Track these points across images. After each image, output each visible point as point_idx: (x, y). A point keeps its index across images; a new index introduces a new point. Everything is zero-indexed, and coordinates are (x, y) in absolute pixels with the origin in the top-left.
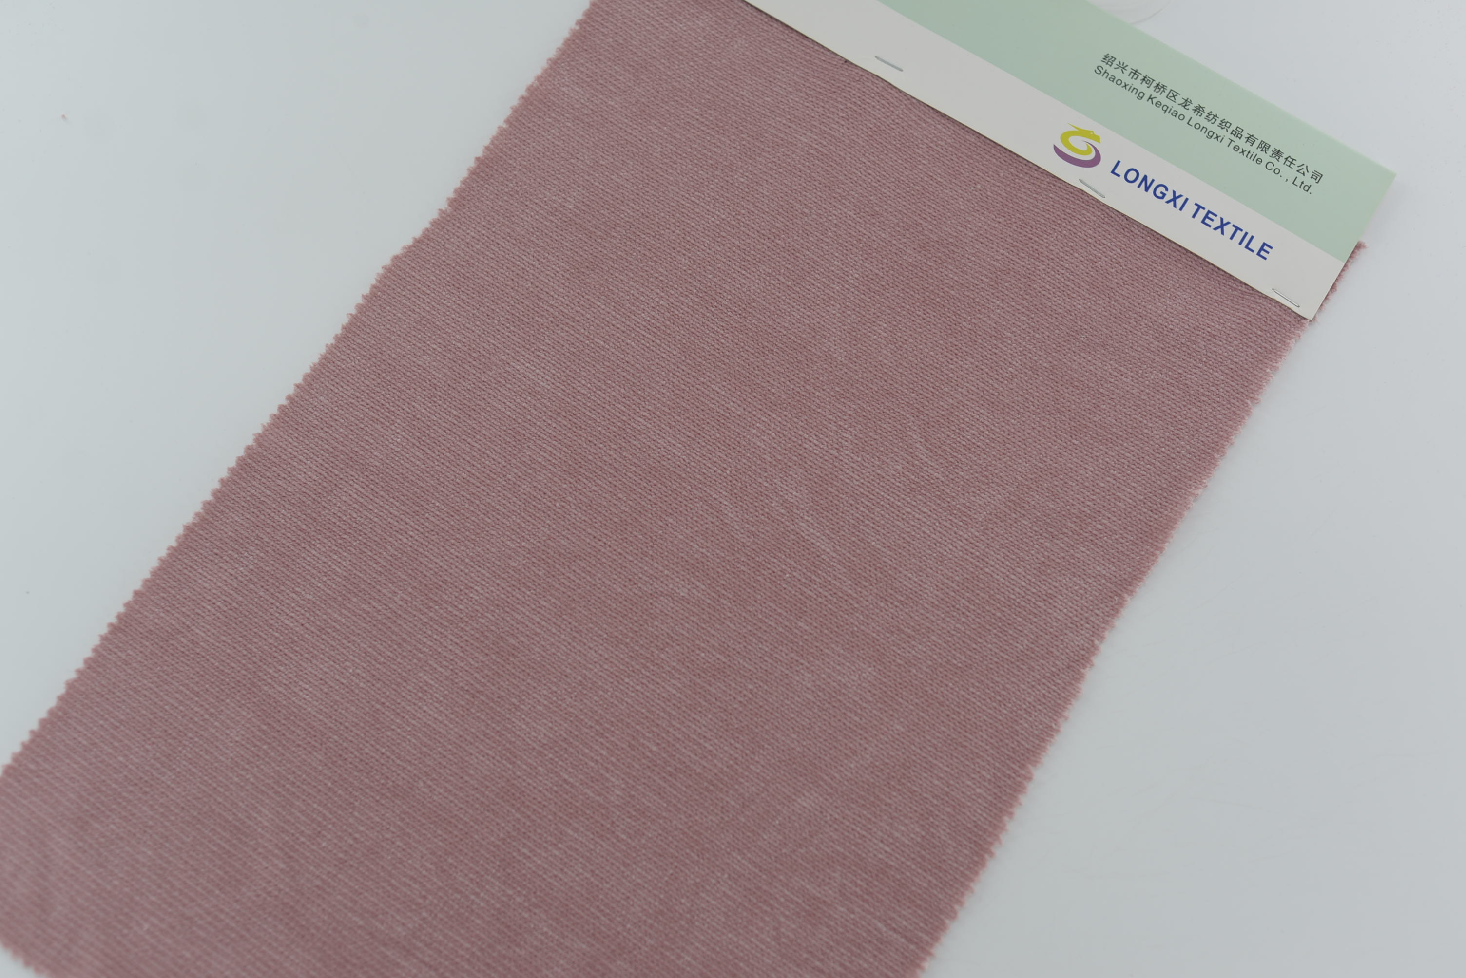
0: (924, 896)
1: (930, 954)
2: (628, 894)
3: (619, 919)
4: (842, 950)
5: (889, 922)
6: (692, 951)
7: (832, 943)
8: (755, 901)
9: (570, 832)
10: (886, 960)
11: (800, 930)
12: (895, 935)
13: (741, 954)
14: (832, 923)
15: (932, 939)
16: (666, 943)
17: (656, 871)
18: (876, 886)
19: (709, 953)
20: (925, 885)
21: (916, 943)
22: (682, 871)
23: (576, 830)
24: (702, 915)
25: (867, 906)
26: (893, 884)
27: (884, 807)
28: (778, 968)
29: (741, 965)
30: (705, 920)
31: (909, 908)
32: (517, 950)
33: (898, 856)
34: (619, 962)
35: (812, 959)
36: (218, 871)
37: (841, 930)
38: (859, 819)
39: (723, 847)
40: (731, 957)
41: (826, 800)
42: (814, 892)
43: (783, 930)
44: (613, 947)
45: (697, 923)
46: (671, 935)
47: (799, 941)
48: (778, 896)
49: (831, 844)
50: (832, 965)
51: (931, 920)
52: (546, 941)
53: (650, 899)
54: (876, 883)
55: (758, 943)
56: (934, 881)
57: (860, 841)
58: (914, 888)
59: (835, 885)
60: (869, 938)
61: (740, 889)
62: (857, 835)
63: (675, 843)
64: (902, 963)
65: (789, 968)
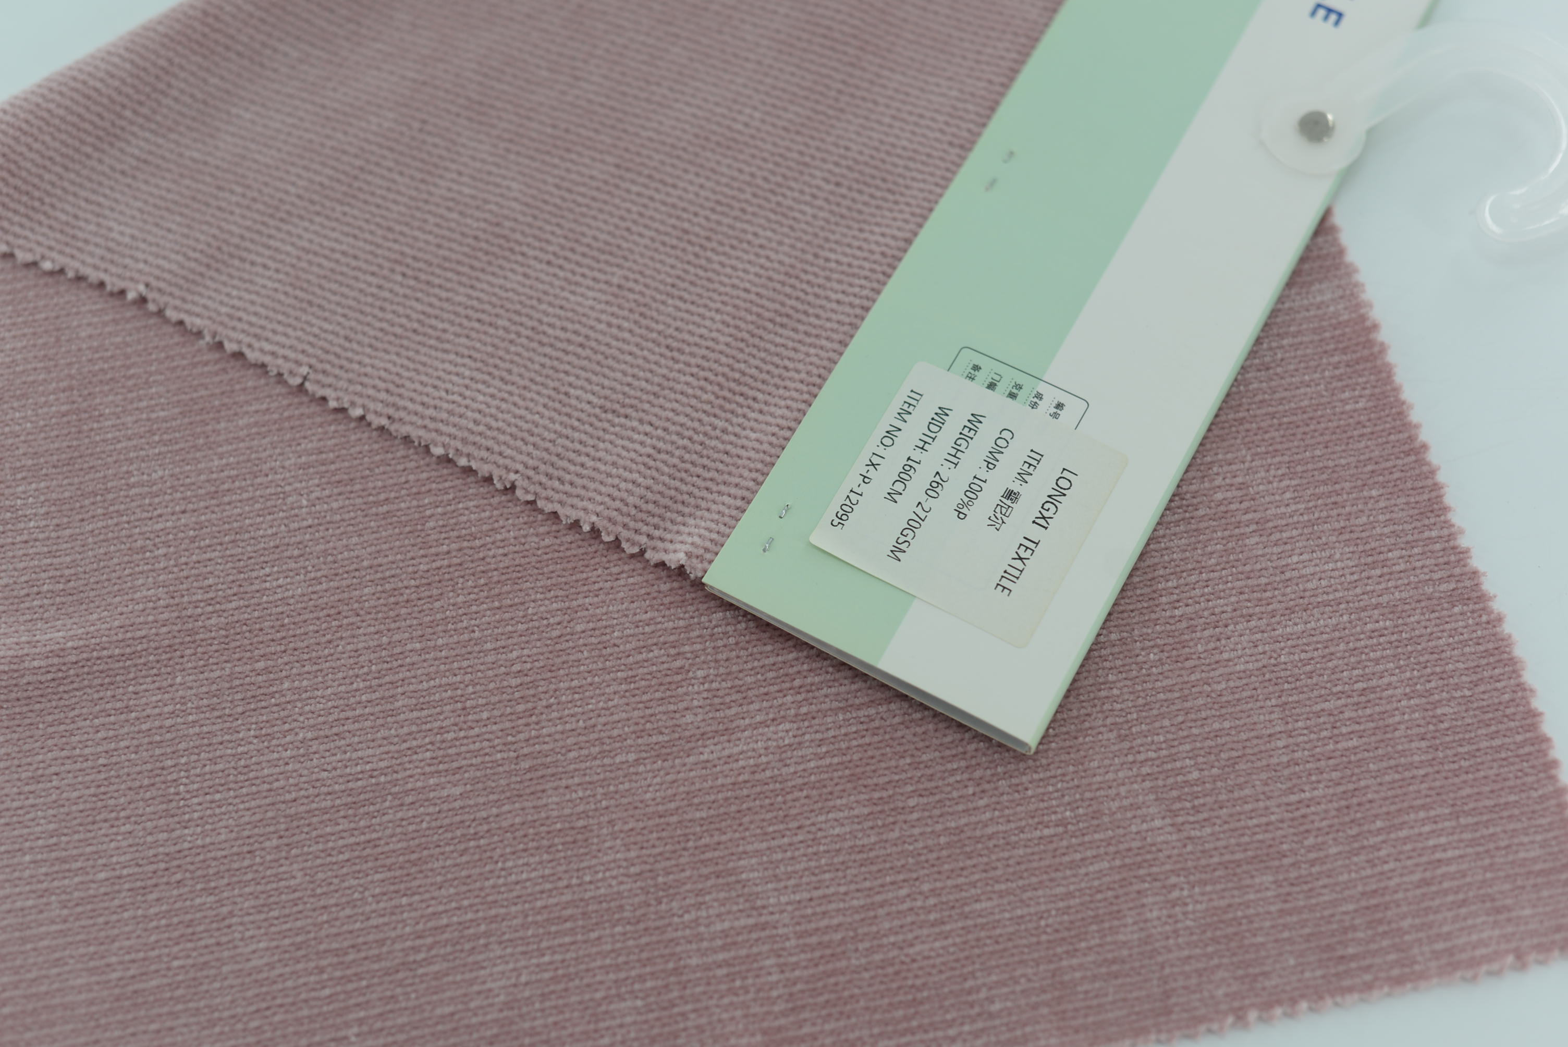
36: (378, 877)
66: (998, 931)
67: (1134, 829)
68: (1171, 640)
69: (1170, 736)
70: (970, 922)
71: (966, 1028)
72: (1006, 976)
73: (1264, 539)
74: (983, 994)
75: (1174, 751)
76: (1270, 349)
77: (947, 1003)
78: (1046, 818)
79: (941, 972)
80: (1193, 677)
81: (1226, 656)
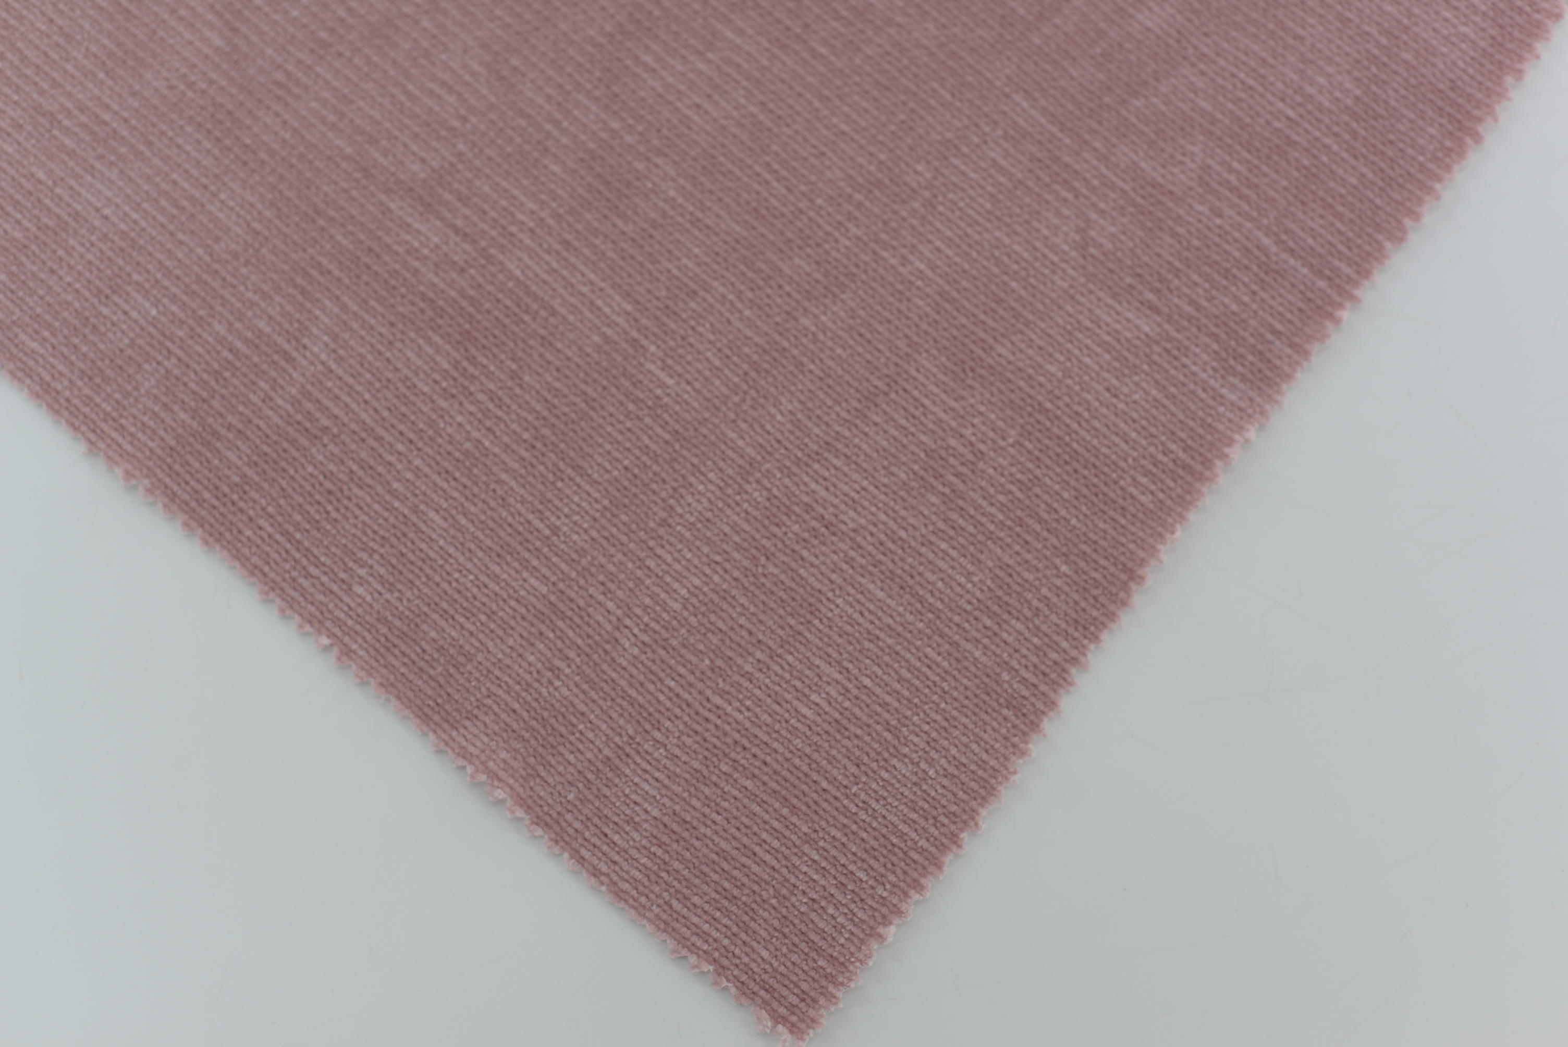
0: (1350, 198)
1: (1352, 298)
2: (824, 149)
3: (803, 188)
4: (1195, 277)
5: (1284, 237)
6: (928, 254)
7: (1178, 264)
8: (1047, 180)
9: (729, 34)
10: (1271, 302)
11: (1123, 238)
12: (1292, 261)
13: (1015, 267)
14: (1181, 231)
15: (1358, 273)
16: (884, 237)
17: (875, 113)
18: (1265, 175)
19: (957, 259)
20: (1353, 181)
21: (1329, 279)
22: (921, 118)
23: (740, 32)
24: (951, 196)
25: (1245, 207)
26: (1296, 174)
27: (1290, 41)
28: (1079, 298)
29: (1014, 284)
30: (955, 203)
31: (1322, 217)
32: (620, 223)
33: (1308, 127)
34: (797, 261)
35: (1140, 287)
36: (106, 41)
37: (1196, 243)
38: (1244, 58)
39: (998, 84)
40: (996, 270)
41: (1190, 21)
42: (1154, 174)
43: (1093, 234)
44: (789, 235)
45: (941, 208)
46: (893, 224)
47: (1119, 254)
48: (1088, 176)
49: (1192, 96)
50: (1176, 300)
51: (1359, 241)
52: (672, 213)
53: (861, 160)
54: (1265, 169)
55: (1046, 251)
56: (1370, 176)
57: (1243, 95)
58: (1332, 184)
59: (1193, 166)
60: (1245, 261)
61: (1021, 158)
62: (1239, 85)
63: (914, 69)
64: (1300, 310)
65: (1099, 299)
66: (423, 546)
67: (591, 590)
68: (784, 499)
69: (696, 561)
70: (414, 518)
71: (324, 579)
72: (391, 579)
73: (943, 508)
74: (363, 572)
75: (685, 573)
76: (1137, 384)
77: (333, 549)
78: (548, 514)
79: (356, 526)
80: (764, 541)
81: (805, 553)
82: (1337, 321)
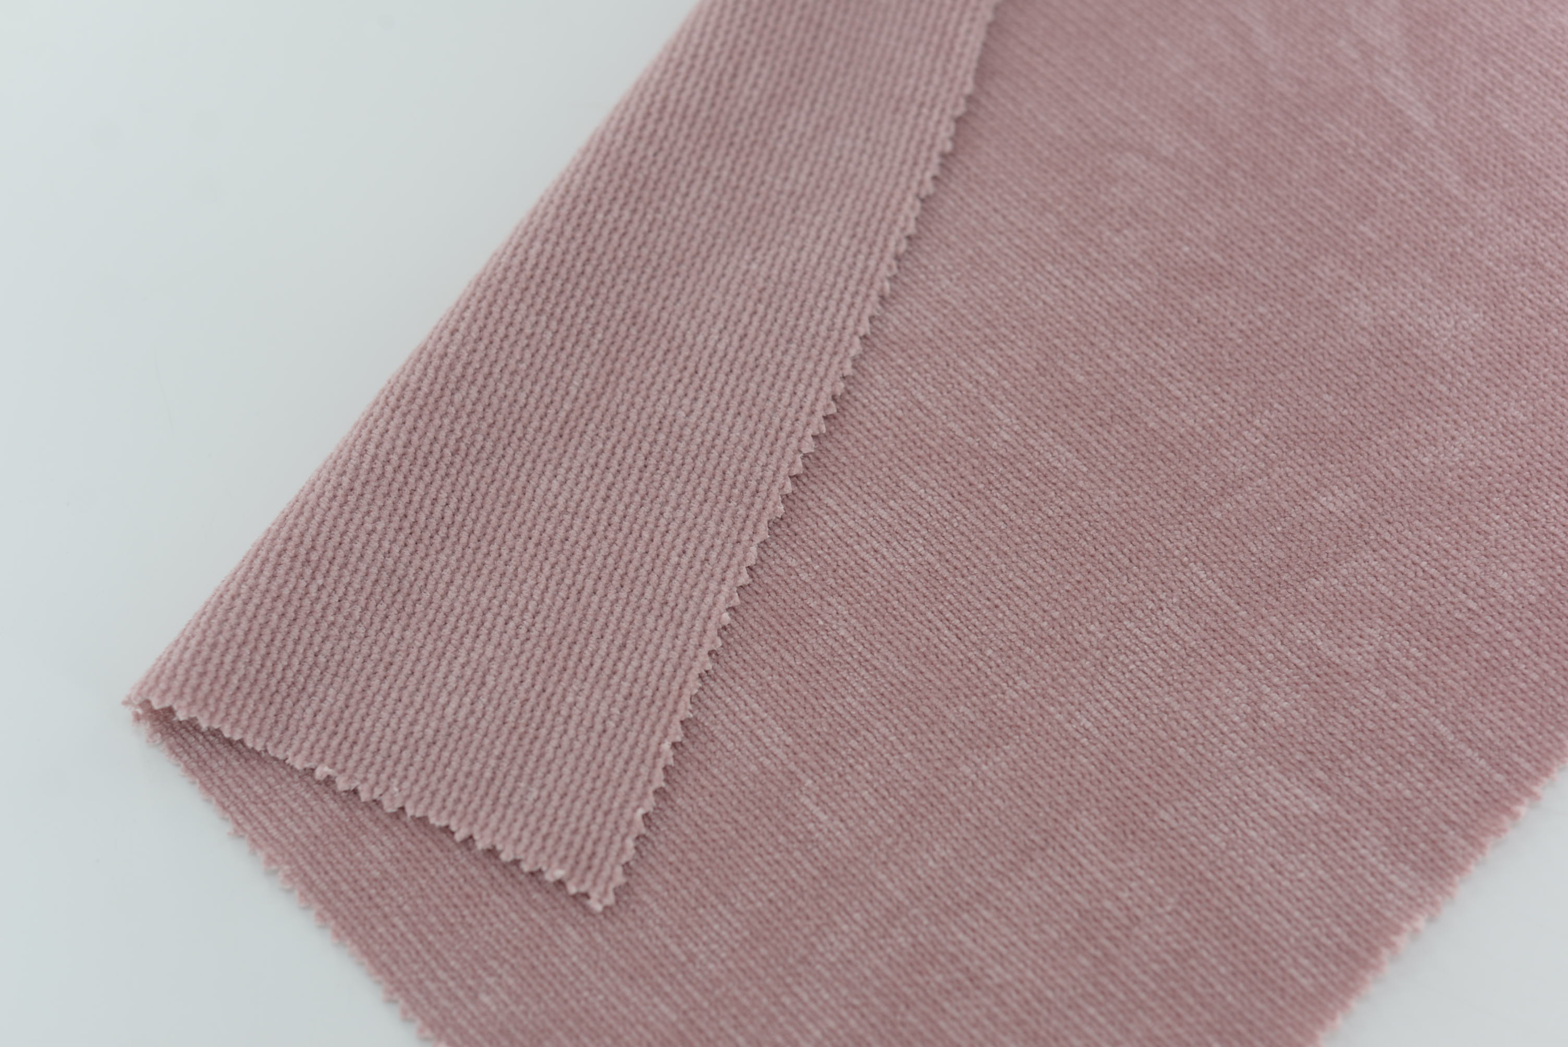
0: (1531, 694)
1: (1530, 794)
2: (997, 601)
3: (973, 638)
4: (1368, 759)
5: (1461, 727)
6: (1095, 713)
7: (1350, 744)
8: (1221, 650)
9: (912, 484)
10: (1446, 791)
11: (1295, 713)
12: (1469, 752)
13: (1184, 733)
14: (1356, 712)
15: (1538, 769)
16: (1051, 691)
17: (1052, 572)
18: (1444, 663)
19: (1125, 721)
20: (1535, 677)
21: (1507, 772)
22: (1098, 580)
23: (924, 484)
24: (1122, 658)
25: (1423, 694)
26: (1476, 665)
27: (1474, 535)
28: (1246, 769)
29: (1181, 751)
30: (1127, 666)
31: (1501, 710)
32: (787, 657)
33: (1490, 619)
34: (962, 708)
35: (1310, 764)
37: (1370, 725)
38: (1427, 548)
39: (1177, 553)
40: (1163, 735)
41: (1373, 507)
42: (1330, 653)
43: (1264, 707)
44: (956, 682)
45: (1111, 669)
46: (1062, 681)
47: (1291, 729)
48: (1262, 649)
49: (1373, 580)
50: (1347, 781)
51: (1540, 738)
52: (841, 652)
53: (1033, 615)
54: (1444, 657)
55: (1216, 720)
56: (1553, 673)
57: (1424, 583)
58: (1513, 679)
59: (1370, 648)
60: (1421, 748)
61: (1196, 626)
62: (1421, 574)
63: (1093, 532)
64: (1476, 802)
65: (1268, 773)
66: (556, 960)
67: (723, 1023)
68: (930, 948)
69: (833, 1003)
70: (550, 931)
71: (451, 984)
72: (519, 991)
73: (1093, 971)
74: (491, 981)
75: (821, 1014)
76: (1303, 863)
77: (464, 955)
78: (686, 939)
79: (490, 933)
80: (905, 989)
81: (946, 1005)
82: (1515, 816)
